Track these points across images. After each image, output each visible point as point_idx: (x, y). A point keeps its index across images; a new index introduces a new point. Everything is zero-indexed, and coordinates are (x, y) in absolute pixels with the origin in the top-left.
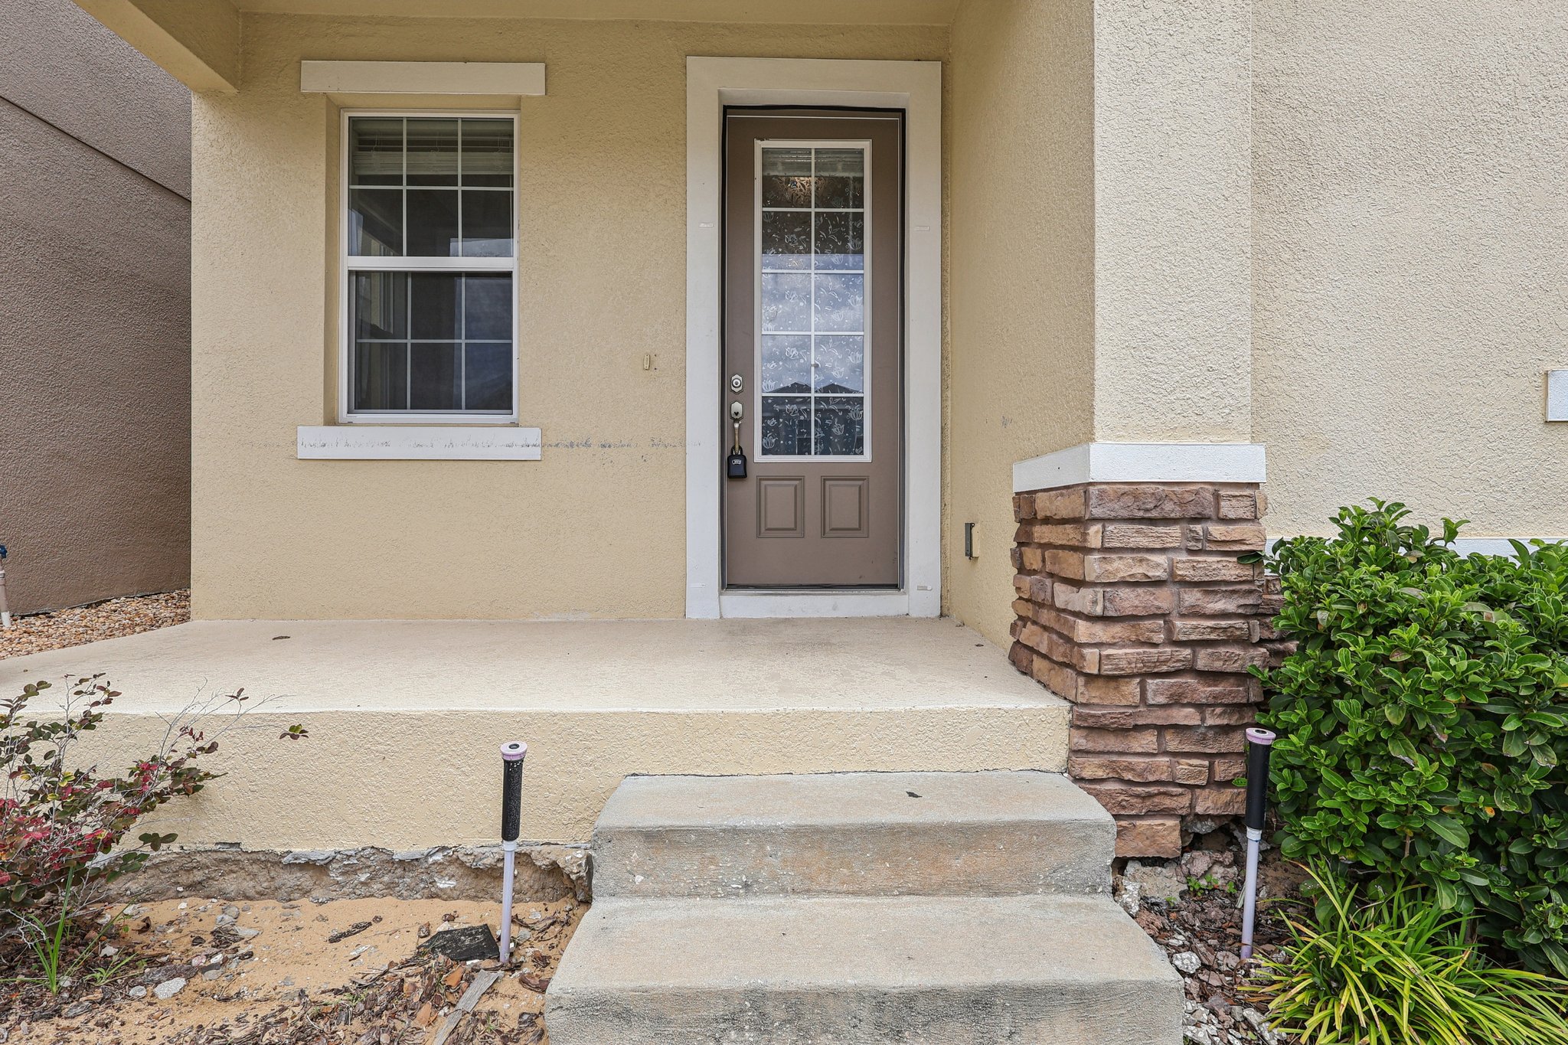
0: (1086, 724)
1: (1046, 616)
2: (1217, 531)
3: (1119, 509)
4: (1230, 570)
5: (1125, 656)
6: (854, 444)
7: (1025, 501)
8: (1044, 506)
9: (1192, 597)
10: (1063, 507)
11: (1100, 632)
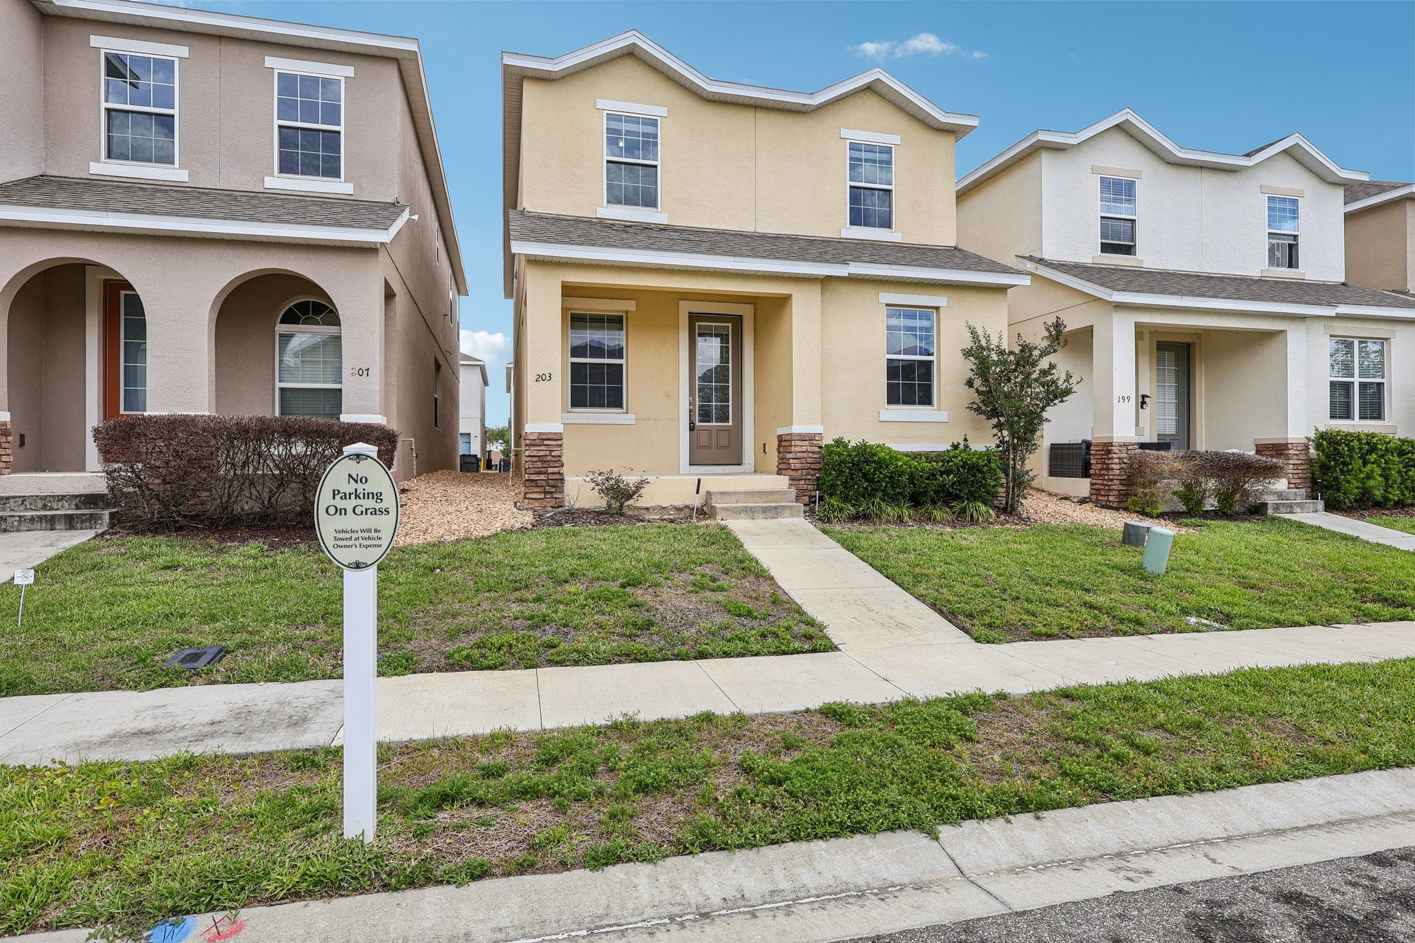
0: (792, 479)
1: (785, 461)
2: (815, 442)
3: (797, 438)
4: (817, 449)
5: (799, 466)
6: (727, 420)
7: (780, 437)
8: (784, 438)
9: (810, 455)
10: (787, 438)
11: (794, 461)
